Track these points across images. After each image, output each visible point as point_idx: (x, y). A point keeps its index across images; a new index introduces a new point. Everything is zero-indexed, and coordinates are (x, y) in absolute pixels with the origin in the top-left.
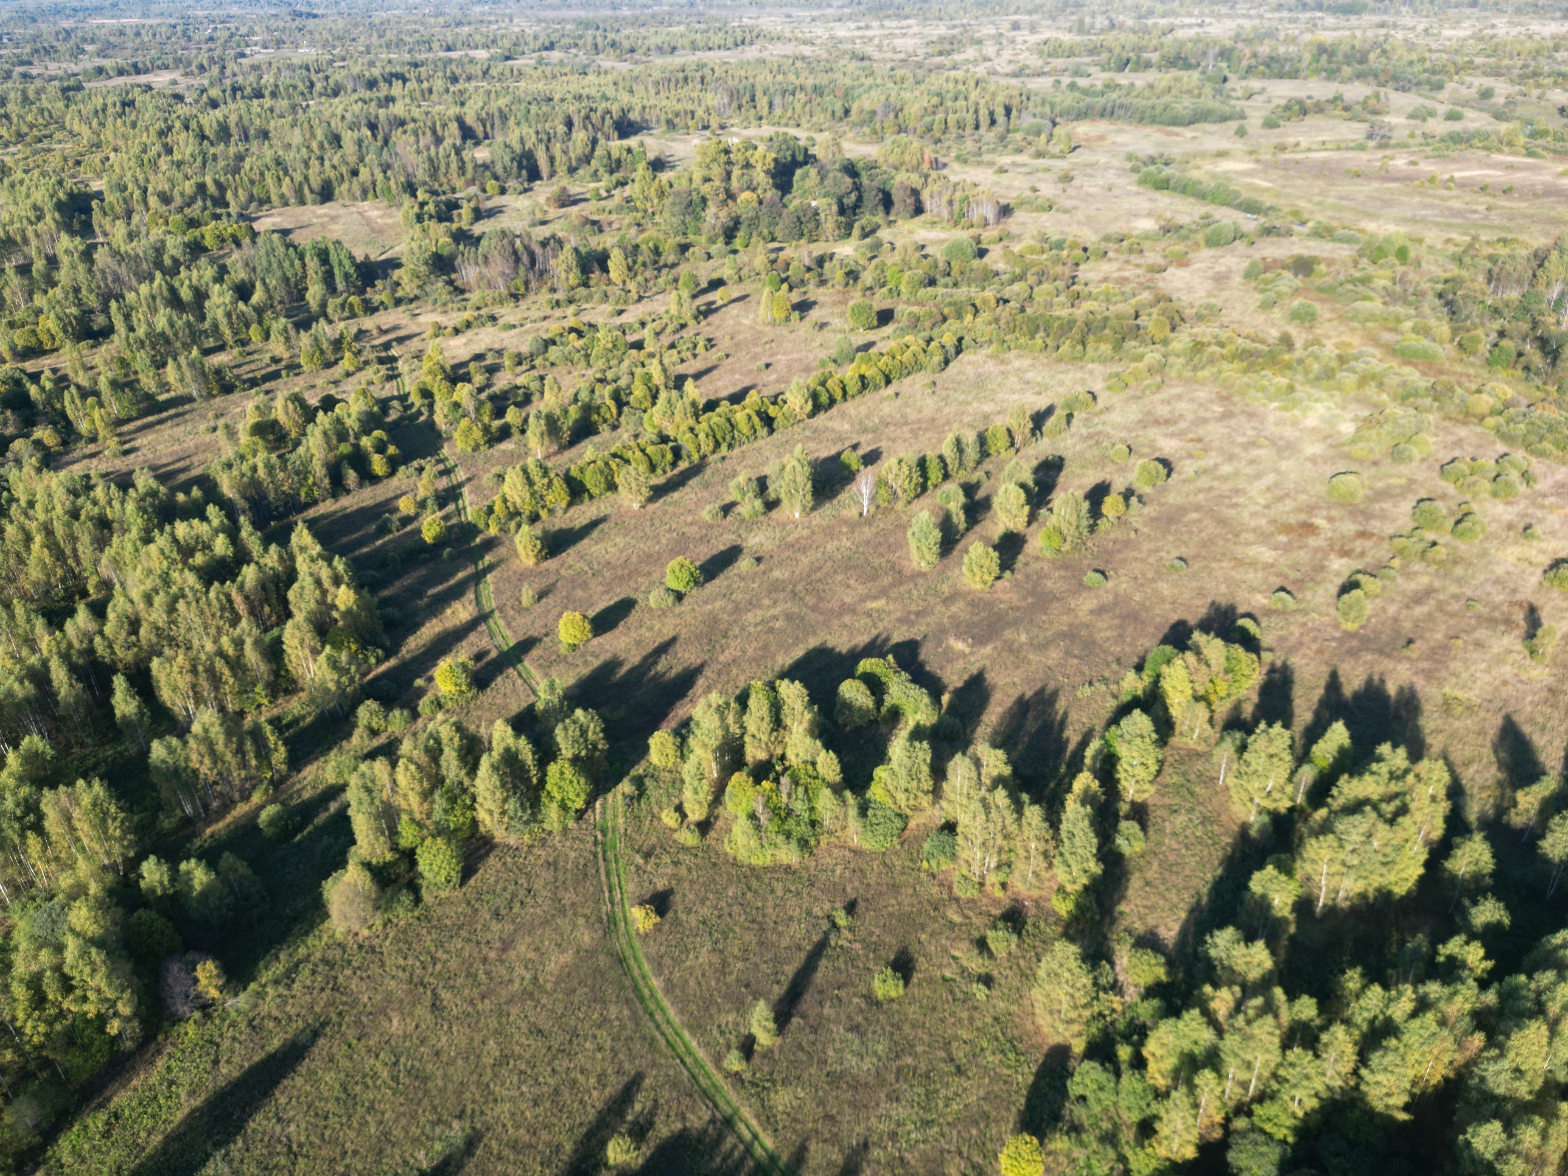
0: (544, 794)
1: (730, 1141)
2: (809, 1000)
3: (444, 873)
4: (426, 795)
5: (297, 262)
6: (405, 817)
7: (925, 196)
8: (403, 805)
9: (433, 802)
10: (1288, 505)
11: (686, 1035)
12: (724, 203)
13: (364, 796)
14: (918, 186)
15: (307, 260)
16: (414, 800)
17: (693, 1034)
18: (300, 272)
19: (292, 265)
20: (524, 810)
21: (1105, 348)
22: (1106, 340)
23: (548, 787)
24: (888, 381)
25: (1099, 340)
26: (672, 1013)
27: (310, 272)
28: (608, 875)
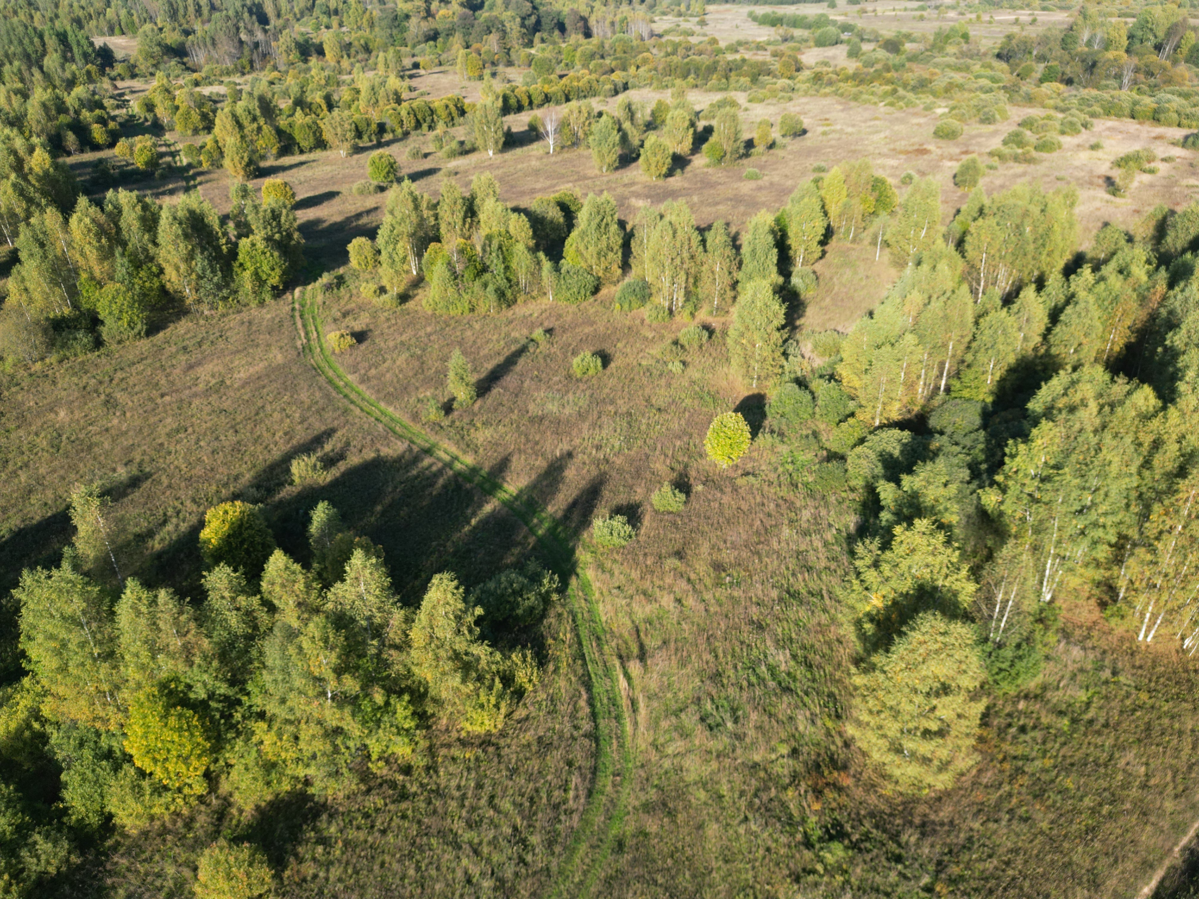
0: (236, 265)
1: (427, 462)
2: (510, 380)
3: (126, 318)
4: (106, 255)
5: (36, 40)
6: (84, 276)
7: (592, 22)
8: (81, 262)
9: (114, 261)
10: (903, 143)
11: (382, 405)
12: (425, 18)
13: (36, 250)
14: (586, 15)
15: (46, 38)
16: (92, 255)
17: (389, 403)
18: (40, 49)
19: (32, 42)
20: (213, 272)
21: (745, 80)
22: (745, 76)
23: (241, 257)
24: (568, 100)
25: (739, 75)
26: (367, 394)
27: (50, 49)
28: (304, 326)
